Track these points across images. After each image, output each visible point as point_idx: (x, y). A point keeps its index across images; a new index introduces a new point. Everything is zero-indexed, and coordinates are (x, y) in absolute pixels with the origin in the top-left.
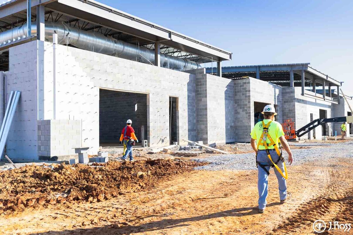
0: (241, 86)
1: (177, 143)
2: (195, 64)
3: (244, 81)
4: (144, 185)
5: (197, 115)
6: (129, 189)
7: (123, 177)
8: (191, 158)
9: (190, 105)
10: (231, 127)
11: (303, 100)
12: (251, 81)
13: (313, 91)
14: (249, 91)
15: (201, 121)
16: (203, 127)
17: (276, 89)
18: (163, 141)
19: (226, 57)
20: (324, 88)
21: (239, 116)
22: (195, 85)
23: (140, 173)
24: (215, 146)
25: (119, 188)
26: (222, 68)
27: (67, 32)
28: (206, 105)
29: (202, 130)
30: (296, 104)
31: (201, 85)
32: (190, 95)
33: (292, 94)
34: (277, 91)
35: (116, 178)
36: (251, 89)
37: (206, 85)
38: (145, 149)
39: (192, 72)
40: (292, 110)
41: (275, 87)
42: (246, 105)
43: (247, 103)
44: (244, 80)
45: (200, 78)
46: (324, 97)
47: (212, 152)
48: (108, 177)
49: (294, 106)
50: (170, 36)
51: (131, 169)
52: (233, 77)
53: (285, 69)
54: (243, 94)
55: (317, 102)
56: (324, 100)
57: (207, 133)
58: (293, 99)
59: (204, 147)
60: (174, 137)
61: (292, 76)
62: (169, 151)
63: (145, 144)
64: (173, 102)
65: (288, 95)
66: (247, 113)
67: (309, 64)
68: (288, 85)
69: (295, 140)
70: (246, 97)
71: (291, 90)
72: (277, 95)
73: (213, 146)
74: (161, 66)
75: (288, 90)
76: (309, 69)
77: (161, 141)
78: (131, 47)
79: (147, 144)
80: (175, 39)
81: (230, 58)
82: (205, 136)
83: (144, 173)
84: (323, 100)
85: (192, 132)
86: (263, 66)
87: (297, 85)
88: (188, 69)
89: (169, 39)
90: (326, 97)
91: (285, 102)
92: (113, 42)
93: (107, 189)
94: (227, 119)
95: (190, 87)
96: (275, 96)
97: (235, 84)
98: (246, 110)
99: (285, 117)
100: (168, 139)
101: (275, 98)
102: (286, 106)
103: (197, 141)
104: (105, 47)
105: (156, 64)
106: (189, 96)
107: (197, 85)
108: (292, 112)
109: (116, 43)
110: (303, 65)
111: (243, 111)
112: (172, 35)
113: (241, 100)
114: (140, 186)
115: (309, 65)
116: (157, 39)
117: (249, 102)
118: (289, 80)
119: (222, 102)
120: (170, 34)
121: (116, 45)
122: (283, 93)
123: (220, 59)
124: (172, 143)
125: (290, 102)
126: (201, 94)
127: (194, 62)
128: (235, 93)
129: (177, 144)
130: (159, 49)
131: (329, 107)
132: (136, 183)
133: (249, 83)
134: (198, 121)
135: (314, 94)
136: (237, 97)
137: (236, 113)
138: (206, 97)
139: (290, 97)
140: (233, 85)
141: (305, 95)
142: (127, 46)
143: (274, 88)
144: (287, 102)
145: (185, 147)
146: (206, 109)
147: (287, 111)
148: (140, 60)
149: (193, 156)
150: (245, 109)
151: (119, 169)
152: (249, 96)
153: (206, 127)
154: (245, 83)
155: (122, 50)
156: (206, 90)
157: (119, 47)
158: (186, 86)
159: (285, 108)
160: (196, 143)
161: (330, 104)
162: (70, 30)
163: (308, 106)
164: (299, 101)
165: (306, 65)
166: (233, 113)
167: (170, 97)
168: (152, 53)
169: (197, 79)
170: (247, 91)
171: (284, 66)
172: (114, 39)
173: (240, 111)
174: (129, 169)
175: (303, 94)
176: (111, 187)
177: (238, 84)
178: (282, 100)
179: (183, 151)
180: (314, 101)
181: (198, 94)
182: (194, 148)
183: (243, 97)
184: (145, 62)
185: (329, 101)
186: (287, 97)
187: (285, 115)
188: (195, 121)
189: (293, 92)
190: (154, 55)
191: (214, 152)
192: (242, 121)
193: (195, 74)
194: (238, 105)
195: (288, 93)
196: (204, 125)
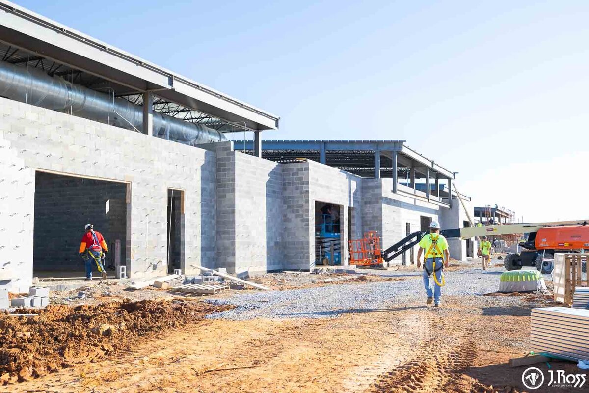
0: (294, 174)
1: (180, 271)
2: (215, 134)
3: (299, 165)
4: (112, 349)
5: (218, 222)
6: (82, 357)
7: (72, 335)
8: (202, 298)
9: (205, 203)
10: (276, 243)
11: (395, 201)
12: (310, 167)
13: (411, 185)
14: (308, 183)
15: (224, 233)
16: (227, 242)
17: (352, 181)
18: (155, 267)
19: (270, 123)
20: (427, 181)
21: (290, 225)
22: (214, 170)
23: (105, 327)
24: (248, 277)
25: (62, 354)
26: (263, 142)
28: (234, 205)
29: (226, 248)
30: (384, 206)
31: (225, 170)
32: (204, 186)
33: (377, 191)
34: (354, 185)
35: (57, 336)
36: (310, 180)
37: (234, 170)
38: (122, 282)
39: (209, 147)
40: (376, 217)
41: (350, 179)
42: (302, 206)
43: (304, 203)
44: (299, 163)
45: (224, 159)
46: (428, 196)
47: (241, 287)
48: (42, 335)
49: (381, 209)
50: (171, 83)
51: (89, 318)
52: (283, 159)
53: (367, 149)
54: (297, 188)
55: (416, 204)
56: (428, 201)
57: (234, 255)
58: (379, 199)
59: (228, 279)
60: (175, 261)
61: (378, 161)
62: (165, 286)
63: (121, 273)
64: (175, 200)
65: (371, 191)
66: (303, 220)
67: (405, 141)
68: (372, 174)
69: (382, 266)
70: (302, 192)
71: (376, 183)
72: (353, 191)
73: (244, 276)
74: (154, 135)
75: (370, 184)
76: (405, 150)
77: (151, 268)
78: (98, 97)
79: (125, 272)
80: (179, 87)
81: (277, 126)
82: (230, 259)
83: (112, 327)
85: (208, 253)
86: (332, 142)
87: (385, 174)
88: (202, 142)
89: (170, 87)
90: (431, 197)
91: (366, 203)
92: (64, 87)
93: (39, 357)
94: (269, 229)
95: (206, 173)
96: (350, 192)
97: (284, 170)
98: (302, 216)
99: (366, 228)
100: (164, 263)
101: (350, 197)
102: (368, 209)
103: (216, 267)
104: (48, 96)
105: (145, 131)
106: (203, 190)
107: (218, 171)
108: (378, 219)
109: (69, 88)
110: (395, 143)
111: (297, 217)
112: (175, 82)
113: (294, 198)
114: (103, 350)
115: (404, 144)
116: (147, 87)
117: (307, 202)
118: (373, 166)
119: (261, 201)
120: (171, 78)
121: (70, 93)
122: (362, 188)
123: (258, 128)
124: (171, 271)
125: (374, 203)
126: (225, 186)
127: (214, 130)
128: (284, 186)
129: (180, 274)
130: (150, 103)
131: (436, 212)
132: (95, 345)
133: (307, 169)
134: (218, 233)
135: (411, 190)
136: (287, 193)
137: (286, 219)
138: (233, 190)
139: (373, 195)
140: (279, 172)
141: (397, 192)
142: (92, 96)
143: (348, 180)
144: (370, 203)
145: (194, 279)
146: (233, 212)
147: (369, 217)
148: (115, 122)
149: (207, 294)
150: (301, 213)
151: (67, 319)
152: (307, 192)
153: (233, 243)
154: (301, 169)
155: (81, 102)
156: (234, 180)
157: (76, 96)
158: (199, 172)
159: (367, 214)
160: (214, 272)
161: (437, 208)
163: (402, 210)
164: (389, 202)
165: (400, 143)
166: (279, 220)
167: (169, 191)
168: (139, 111)
169: (219, 160)
170: (303, 183)
171: (365, 142)
172: (68, 82)
173: (292, 216)
174: (86, 319)
175: (394, 191)
176: (46, 353)
177: (289, 170)
178: (362, 199)
179: (189, 286)
180: (411, 202)
181: (220, 186)
182: (211, 279)
183: (297, 194)
184: (125, 126)
185: (435, 203)
186: (368, 195)
187: (367, 225)
188: (214, 233)
189: (379, 187)
190: (141, 115)
191: (245, 286)
192: (295, 234)
193: (215, 151)
194: (289, 207)
195: (372, 188)
196: (229, 239)
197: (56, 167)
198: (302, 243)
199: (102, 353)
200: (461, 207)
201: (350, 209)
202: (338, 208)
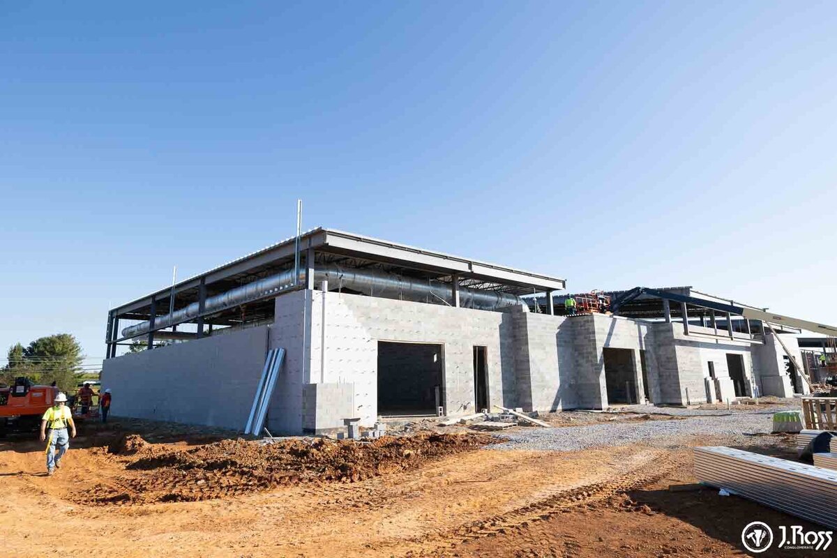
0: (581, 326)
1: (486, 410)
2: (513, 299)
4: (407, 466)
5: (517, 370)
6: (389, 470)
7: (385, 456)
9: (504, 356)
10: (570, 386)
11: (691, 342)
12: (595, 319)
13: (710, 325)
14: (594, 333)
15: (522, 378)
16: (524, 386)
17: (641, 326)
18: (465, 408)
19: (558, 286)
20: (728, 318)
21: (582, 370)
22: (511, 328)
23: (407, 452)
24: (537, 415)
25: (377, 468)
27: (340, 274)
28: (528, 356)
29: (524, 392)
30: (678, 348)
31: (519, 328)
32: (503, 341)
33: (668, 334)
34: (644, 329)
35: (377, 457)
36: (596, 330)
37: (526, 327)
38: (439, 420)
39: (506, 310)
40: (671, 358)
41: (639, 324)
42: (591, 353)
43: (592, 350)
45: (518, 319)
46: (730, 334)
47: (529, 424)
48: (369, 455)
49: (674, 351)
50: (470, 268)
51: (401, 446)
52: (568, 314)
54: (585, 338)
56: (732, 339)
57: (531, 396)
59: (520, 417)
60: (482, 401)
62: (468, 423)
63: (440, 412)
64: (480, 355)
65: (662, 334)
66: (593, 365)
67: (691, 287)
69: (681, 404)
70: (590, 341)
71: (666, 327)
72: (643, 336)
73: (535, 415)
75: (661, 328)
76: (692, 295)
77: (462, 408)
78: (421, 283)
79: (442, 412)
82: (527, 400)
83: (412, 452)
84: (730, 339)
85: (510, 395)
88: (501, 306)
89: (469, 271)
90: (735, 334)
91: (659, 346)
92: (396, 280)
93: (364, 468)
94: (561, 374)
95: (504, 330)
96: (640, 337)
97: (573, 323)
98: (592, 361)
99: (662, 369)
100: (473, 404)
101: (641, 341)
102: (661, 352)
103: (514, 407)
104: (387, 287)
105: (454, 305)
106: (501, 344)
107: (514, 328)
108: (672, 360)
109: (400, 280)
111: (587, 362)
112: (473, 266)
113: (582, 346)
114: (402, 466)
116: (455, 273)
117: (595, 349)
118: (662, 308)
119: (553, 351)
120: (470, 264)
121: (400, 283)
122: (655, 332)
123: (549, 290)
124: (479, 410)
126: (519, 340)
127: (512, 295)
128: (574, 336)
129: (486, 413)
130: (456, 281)
132: (397, 463)
133: (593, 321)
134: (517, 378)
135: (712, 331)
136: (577, 342)
137: (578, 365)
138: (527, 344)
139: (666, 337)
140: (570, 324)
141: (689, 334)
142: (416, 283)
143: (636, 326)
144: (663, 345)
145: (493, 418)
146: (528, 361)
147: (663, 359)
148: (434, 300)
149: (497, 430)
150: (590, 358)
151: (388, 446)
152: (595, 340)
153: (530, 387)
154: (588, 321)
155: (409, 288)
156: (527, 335)
157: (405, 285)
158: (498, 330)
159: (660, 355)
160: (511, 411)
161: (749, 345)
162: (343, 272)
163: (701, 350)
164: (683, 343)
165: (687, 289)
167: (475, 347)
168: (449, 288)
169: (514, 319)
170: (590, 333)
172: (399, 276)
173: (582, 361)
174: (399, 446)
175: (686, 333)
176: (368, 467)
178: (655, 342)
179: (490, 424)
180: (714, 342)
181: (516, 341)
182: (507, 417)
183: (586, 342)
184: (439, 302)
185: (743, 340)
186: (662, 338)
187: (662, 366)
188: (514, 378)
189: (671, 330)
190: (451, 291)
191: (533, 424)
192: (586, 377)
193: (511, 312)
195: (663, 331)
196: (526, 384)
197: (391, 338)
198: (594, 385)
199: (401, 469)
201: (642, 352)
202: (629, 352)
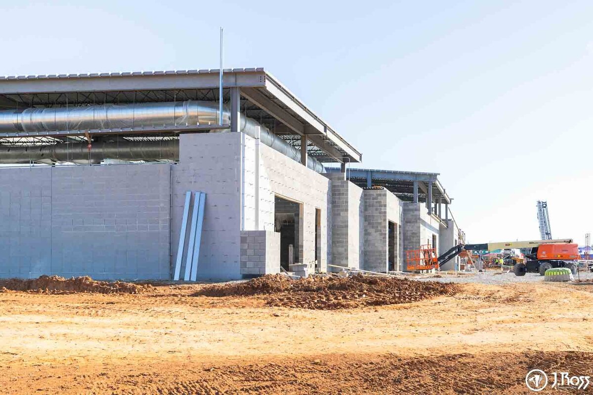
0: (374, 199)
3: (379, 192)
5: (334, 234)
9: (328, 221)
12: (387, 193)
14: (385, 206)
15: (339, 242)
16: (341, 250)
17: (400, 205)
21: (370, 238)
22: (332, 194)
28: (347, 221)
30: (422, 226)
32: (328, 206)
33: (416, 213)
34: (401, 208)
36: (387, 204)
41: (399, 202)
42: (380, 223)
43: (382, 221)
44: (379, 190)
45: (340, 186)
49: (419, 229)
53: (408, 179)
54: (377, 210)
55: (431, 224)
57: (347, 258)
58: (417, 219)
61: (416, 190)
65: (411, 213)
66: (381, 234)
68: (411, 199)
70: (380, 213)
71: (415, 206)
75: (411, 207)
80: (329, 135)
81: (361, 159)
87: (421, 200)
89: (325, 134)
91: (407, 222)
95: (328, 196)
96: (400, 214)
98: (381, 231)
99: (406, 242)
101: (400, 217)
102: (409, 227)
106: (327, 208)
108: (417, 235)
110: (431, 175)
111: (376, 232)
112: (327, 130)
113: (373, 217)
115: (438, 177)
117: (385, 220)
118: (412, 192)
119: (357, 219)
120: (326, 127)
122: (405, 210)
125: (413, 222)
131: (437, 231)
133: (385, 195)
134: (333, 242)
136: (368, 213)
137: (367, 233)
138: (347, 210)
139: (414, 216)
140: (363, 196)
144: (410, 222)
146: (347, 226)
147: (409, 234)
150: (379, 228)
152: (385, 213)
154: (380, 195)
156: (347, 202)
158: (326, 195)
159: (408, 231)
163: (426, 229)
164: (424, 223)
165: (434, 176)
166: (364, 234)
167: (316, 209)
170: (381, 206)
171: (407, 173)
173: (372, 231)
177: (370, 195)
178: (405, 219)
181: (334, 206)
183: (376, 214)
186: (410, 216)
187: (407, 240)
188: (331, 241)
189: (418, 210)
192: (374, 245)
193: (331, 179)
194: (369, 224)
195: (412, 210)
198: (380, 252)
200: (455, 227)
